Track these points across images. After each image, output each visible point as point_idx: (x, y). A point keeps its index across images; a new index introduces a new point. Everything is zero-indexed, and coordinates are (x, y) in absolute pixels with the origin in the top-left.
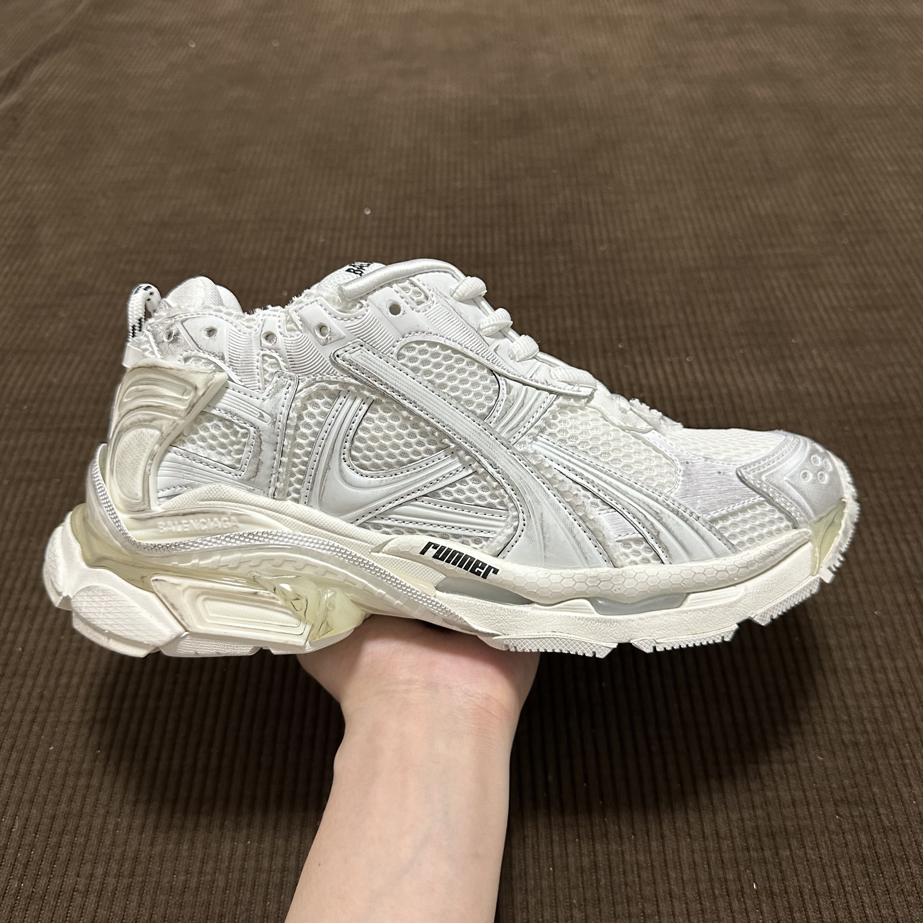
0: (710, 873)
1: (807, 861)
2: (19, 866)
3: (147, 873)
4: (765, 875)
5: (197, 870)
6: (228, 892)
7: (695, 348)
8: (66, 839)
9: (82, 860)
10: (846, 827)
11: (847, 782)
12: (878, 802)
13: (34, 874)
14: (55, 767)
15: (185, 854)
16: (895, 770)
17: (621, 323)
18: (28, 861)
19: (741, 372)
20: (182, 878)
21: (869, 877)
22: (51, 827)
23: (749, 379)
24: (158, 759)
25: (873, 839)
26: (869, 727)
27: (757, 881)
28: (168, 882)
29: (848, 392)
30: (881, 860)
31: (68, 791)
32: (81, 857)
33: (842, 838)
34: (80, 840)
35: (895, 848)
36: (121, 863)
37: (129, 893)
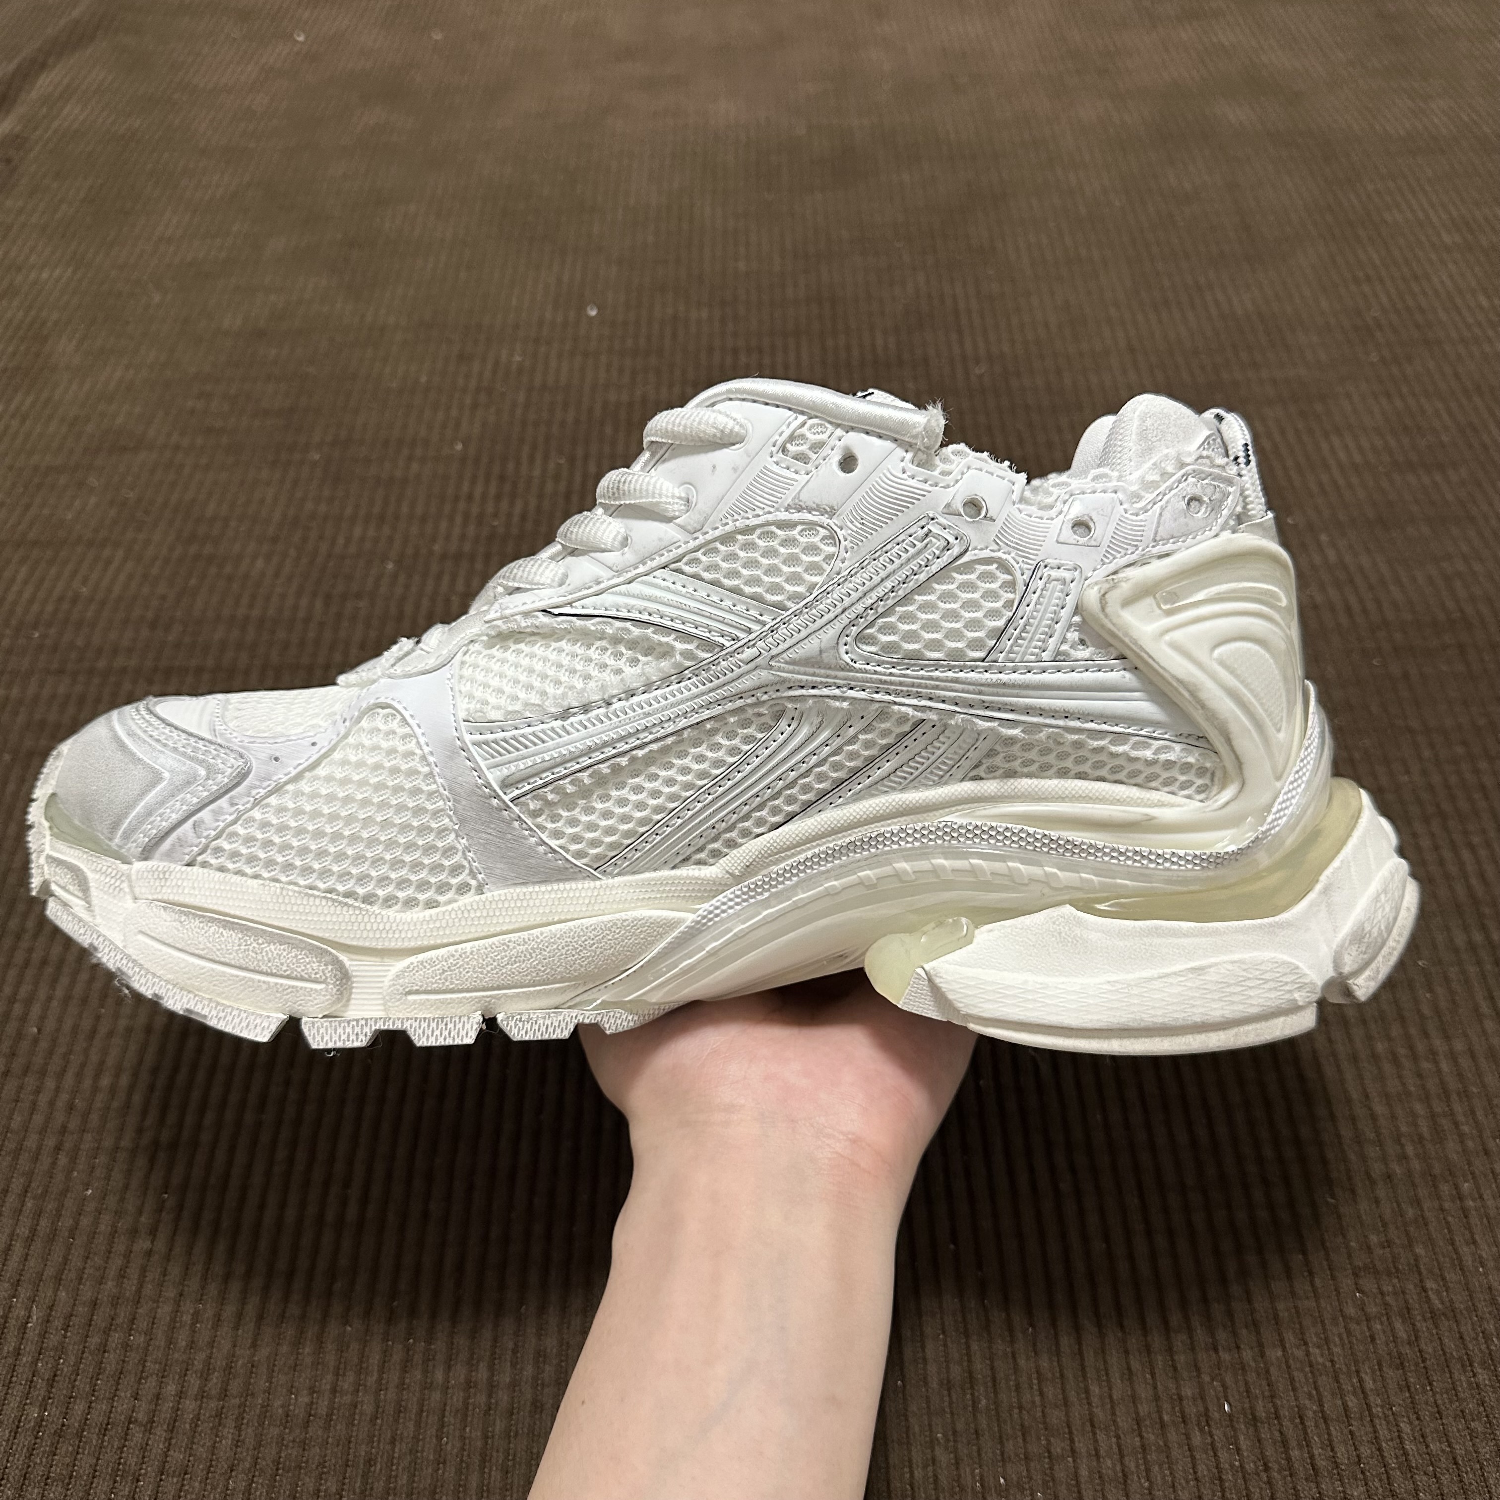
0: (1155, 1388)
1: (1311, 1366)
2: (40, 1383)
3: (248, 1392)
4: (1242, 1389)
5: (328, 1387)
6: (379, 1421)
8: (116, 1338)
9: (142, 1372)
10: (1372, 1310)
11: (1374, 1239)
12: (1423, 1270)
13: (66, 1396)
14: (96, 1222)
15: (308, 1360)
16: (1450, 1219)
18: (55, 1375)
20: (304, 1399)
21: (1409, 1390)
22: (91, 1320)
24: (262, 1207)
25: (1415, 1330)
26: (1410, 1150)
27: (1231, 1400)
28: (282, 1406)
29: (1378, 601)
30: (1428, 1362)
31: (117, 1262)
32: (141, 1368)
33: (1366, 1329)
34: (138, 1339)
35: (1450, 1344)
36: (205, 1375)
37: (220, 1425)
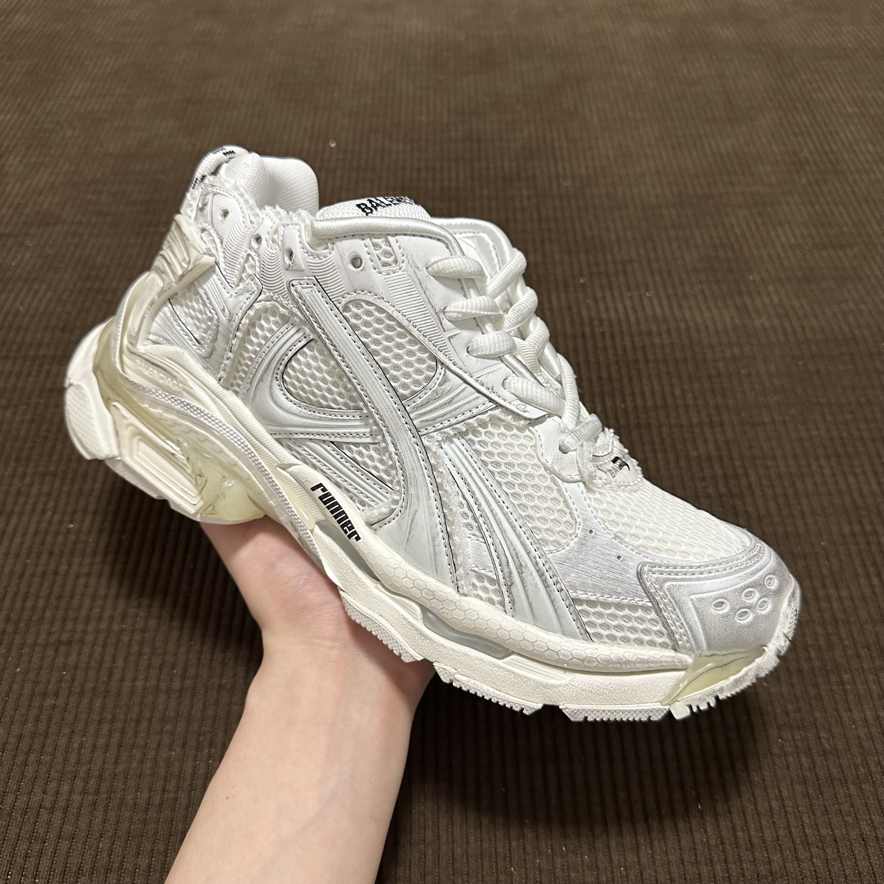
0: (657, 794)
1: (751, 783)
3: (111, 791)
4: (709, 796)
5: (160, 788)
6: (190, 809)
7: (655, 284)
8: (33, 757)
9: (49, 777)
10: (789, 749)
11: (790, 707)
12: (819, 727)
14: (22, 687)
15: (149, 772)
16: (836, 696)
17: (583, 258)
19: (699, 307)
20: (145, 795)
22: (18, 746)
23: (707, 314)
24: (122, 680)
25: (813, 761)
26: (813, 655)
27: (702, 802)
28: (132, 799)
29: (803, 328)
30: (820, 782)
31: (34, 712)
32: (47, 775)
33: (784, 761)
34: (46, 758)
35: (834, 771)
36: (86, 781)
37: (94, 810)
